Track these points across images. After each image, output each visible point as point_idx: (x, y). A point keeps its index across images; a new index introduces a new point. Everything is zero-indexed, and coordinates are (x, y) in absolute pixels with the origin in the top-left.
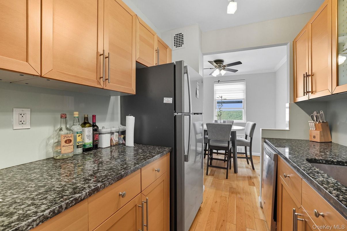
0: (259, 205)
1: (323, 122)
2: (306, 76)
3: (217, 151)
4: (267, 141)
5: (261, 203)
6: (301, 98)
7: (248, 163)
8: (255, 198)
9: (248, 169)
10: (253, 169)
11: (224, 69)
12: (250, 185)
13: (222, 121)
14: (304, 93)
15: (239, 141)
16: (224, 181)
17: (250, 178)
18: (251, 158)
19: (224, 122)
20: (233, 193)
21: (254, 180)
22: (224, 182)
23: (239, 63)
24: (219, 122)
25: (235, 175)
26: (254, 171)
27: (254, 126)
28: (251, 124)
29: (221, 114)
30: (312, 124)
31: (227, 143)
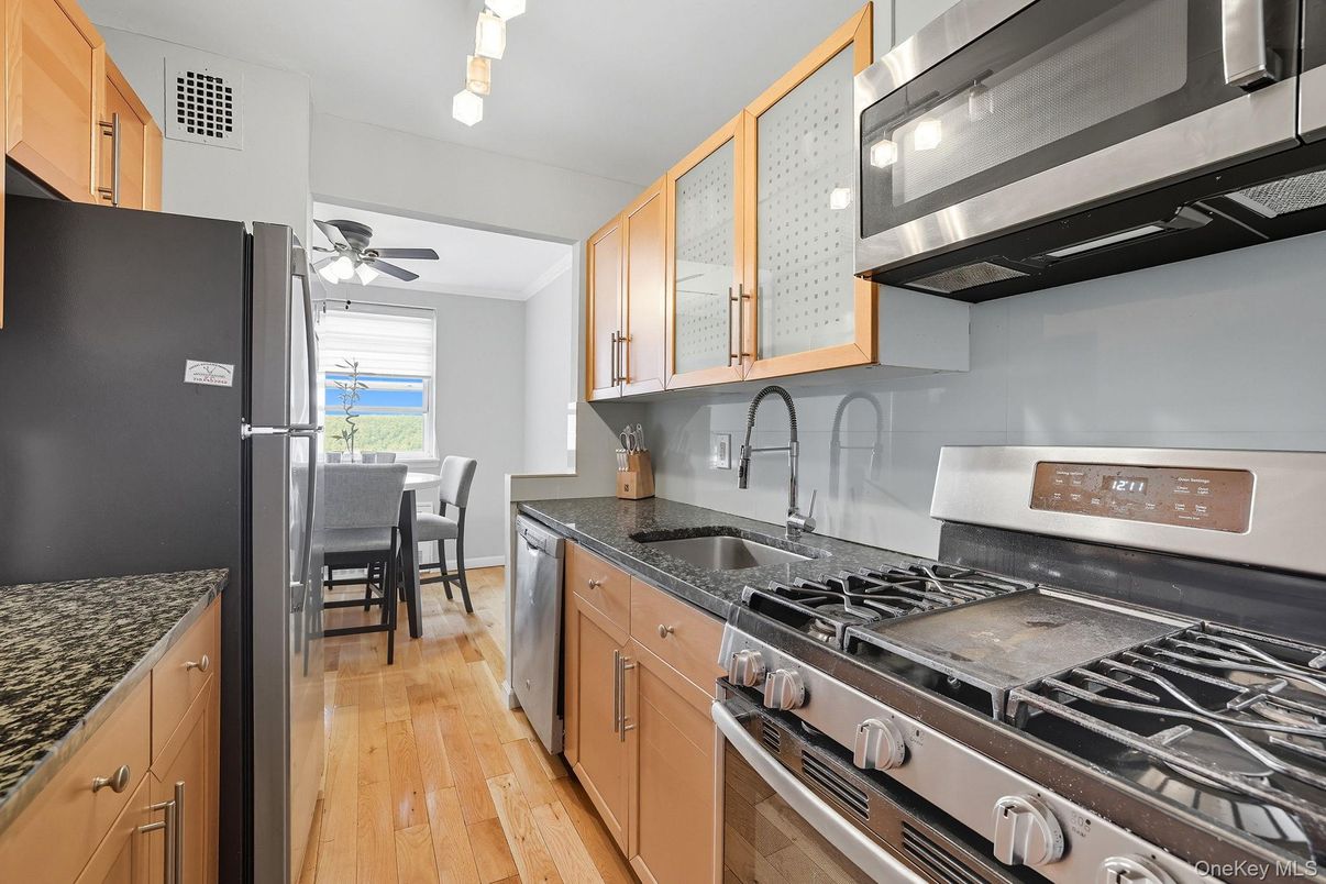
0: (506, 704)
1: (642, 451)
2: (618, 340)
3: (330, 576)
4: (527, 508)
5: (514, 697)
6: (605, 391)
7: (450, 596)
8: (491, 692)
9: (451, 616)
10: (469, 609)
11: (369, 261)
12: (467, 660)
13: (358, 457)
14: (613, 380)
15: (426, 523)
16: (380, 674)
17: (463, 640)
18: (461, 577)
19: (367, 458)
20: (421, 701)
21: (479, 643)
22: (383, 677)
23: (430, 254)
24: (345, 460)
25: (416, 642)
26: (473, 616)
27: (470, 469)
28: (460, 463)
29: (354, 432)
30: (622, 455)
31: (389, 534)
